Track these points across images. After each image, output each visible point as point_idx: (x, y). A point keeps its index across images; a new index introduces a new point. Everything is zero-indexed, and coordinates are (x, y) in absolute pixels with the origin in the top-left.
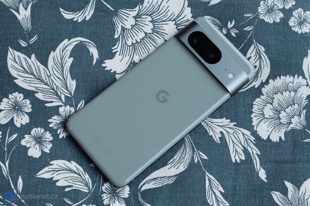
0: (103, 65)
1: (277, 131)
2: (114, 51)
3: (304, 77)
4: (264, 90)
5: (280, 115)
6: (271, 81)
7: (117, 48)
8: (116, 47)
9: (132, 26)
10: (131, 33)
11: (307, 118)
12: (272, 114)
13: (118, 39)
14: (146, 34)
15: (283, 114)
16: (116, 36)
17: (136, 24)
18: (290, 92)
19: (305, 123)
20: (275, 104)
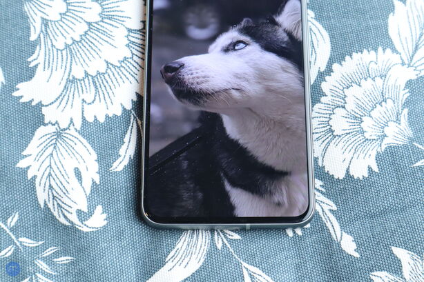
0: (16, 94)
1: (362, 156)
2: (32, 65)
3: (394, 50)
4: (325, 87)
5: (362, 125)
6: (335, 66)
7: (37, 58)
8: (34, 56)
9: (61, 14)
10: (60, 28)
11: (411, 123)
12: (347, 126)
13: (37, 42)
14: (89, 24)
15: (367, 123)
16: (33, 37)
17: (68, 10)
18: (373, 79)
19: (410, 133)
20: (351, 106)
